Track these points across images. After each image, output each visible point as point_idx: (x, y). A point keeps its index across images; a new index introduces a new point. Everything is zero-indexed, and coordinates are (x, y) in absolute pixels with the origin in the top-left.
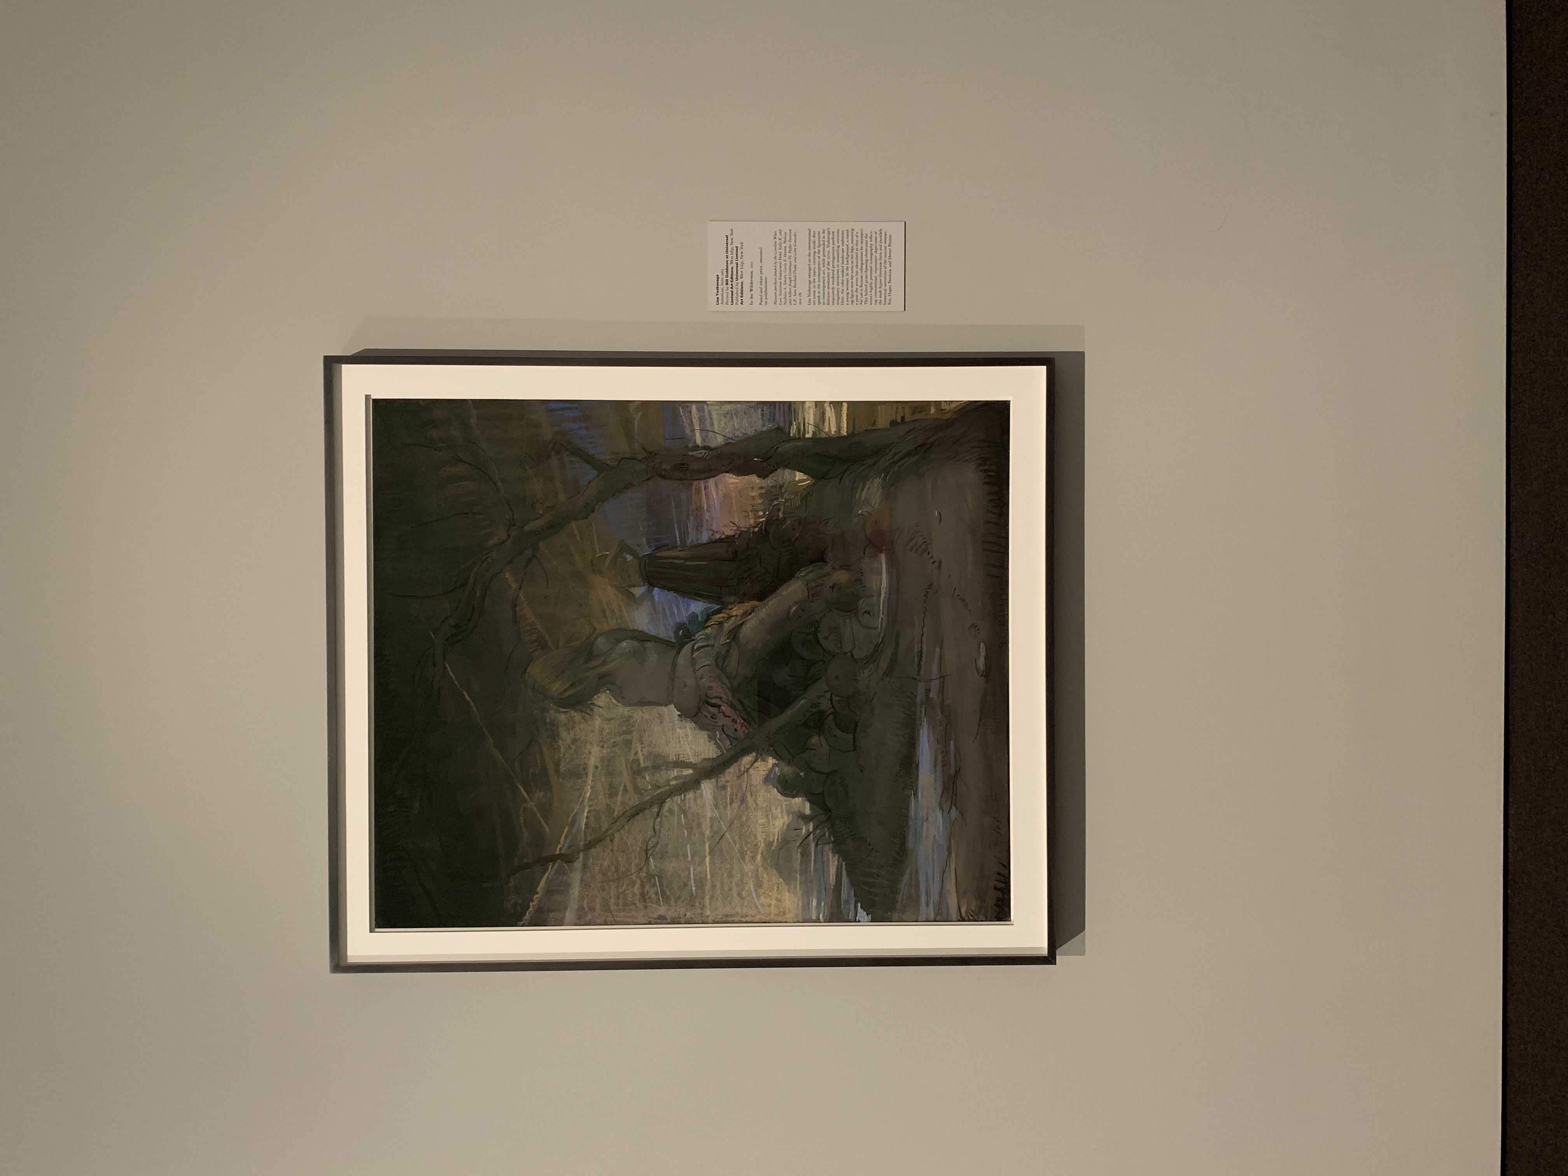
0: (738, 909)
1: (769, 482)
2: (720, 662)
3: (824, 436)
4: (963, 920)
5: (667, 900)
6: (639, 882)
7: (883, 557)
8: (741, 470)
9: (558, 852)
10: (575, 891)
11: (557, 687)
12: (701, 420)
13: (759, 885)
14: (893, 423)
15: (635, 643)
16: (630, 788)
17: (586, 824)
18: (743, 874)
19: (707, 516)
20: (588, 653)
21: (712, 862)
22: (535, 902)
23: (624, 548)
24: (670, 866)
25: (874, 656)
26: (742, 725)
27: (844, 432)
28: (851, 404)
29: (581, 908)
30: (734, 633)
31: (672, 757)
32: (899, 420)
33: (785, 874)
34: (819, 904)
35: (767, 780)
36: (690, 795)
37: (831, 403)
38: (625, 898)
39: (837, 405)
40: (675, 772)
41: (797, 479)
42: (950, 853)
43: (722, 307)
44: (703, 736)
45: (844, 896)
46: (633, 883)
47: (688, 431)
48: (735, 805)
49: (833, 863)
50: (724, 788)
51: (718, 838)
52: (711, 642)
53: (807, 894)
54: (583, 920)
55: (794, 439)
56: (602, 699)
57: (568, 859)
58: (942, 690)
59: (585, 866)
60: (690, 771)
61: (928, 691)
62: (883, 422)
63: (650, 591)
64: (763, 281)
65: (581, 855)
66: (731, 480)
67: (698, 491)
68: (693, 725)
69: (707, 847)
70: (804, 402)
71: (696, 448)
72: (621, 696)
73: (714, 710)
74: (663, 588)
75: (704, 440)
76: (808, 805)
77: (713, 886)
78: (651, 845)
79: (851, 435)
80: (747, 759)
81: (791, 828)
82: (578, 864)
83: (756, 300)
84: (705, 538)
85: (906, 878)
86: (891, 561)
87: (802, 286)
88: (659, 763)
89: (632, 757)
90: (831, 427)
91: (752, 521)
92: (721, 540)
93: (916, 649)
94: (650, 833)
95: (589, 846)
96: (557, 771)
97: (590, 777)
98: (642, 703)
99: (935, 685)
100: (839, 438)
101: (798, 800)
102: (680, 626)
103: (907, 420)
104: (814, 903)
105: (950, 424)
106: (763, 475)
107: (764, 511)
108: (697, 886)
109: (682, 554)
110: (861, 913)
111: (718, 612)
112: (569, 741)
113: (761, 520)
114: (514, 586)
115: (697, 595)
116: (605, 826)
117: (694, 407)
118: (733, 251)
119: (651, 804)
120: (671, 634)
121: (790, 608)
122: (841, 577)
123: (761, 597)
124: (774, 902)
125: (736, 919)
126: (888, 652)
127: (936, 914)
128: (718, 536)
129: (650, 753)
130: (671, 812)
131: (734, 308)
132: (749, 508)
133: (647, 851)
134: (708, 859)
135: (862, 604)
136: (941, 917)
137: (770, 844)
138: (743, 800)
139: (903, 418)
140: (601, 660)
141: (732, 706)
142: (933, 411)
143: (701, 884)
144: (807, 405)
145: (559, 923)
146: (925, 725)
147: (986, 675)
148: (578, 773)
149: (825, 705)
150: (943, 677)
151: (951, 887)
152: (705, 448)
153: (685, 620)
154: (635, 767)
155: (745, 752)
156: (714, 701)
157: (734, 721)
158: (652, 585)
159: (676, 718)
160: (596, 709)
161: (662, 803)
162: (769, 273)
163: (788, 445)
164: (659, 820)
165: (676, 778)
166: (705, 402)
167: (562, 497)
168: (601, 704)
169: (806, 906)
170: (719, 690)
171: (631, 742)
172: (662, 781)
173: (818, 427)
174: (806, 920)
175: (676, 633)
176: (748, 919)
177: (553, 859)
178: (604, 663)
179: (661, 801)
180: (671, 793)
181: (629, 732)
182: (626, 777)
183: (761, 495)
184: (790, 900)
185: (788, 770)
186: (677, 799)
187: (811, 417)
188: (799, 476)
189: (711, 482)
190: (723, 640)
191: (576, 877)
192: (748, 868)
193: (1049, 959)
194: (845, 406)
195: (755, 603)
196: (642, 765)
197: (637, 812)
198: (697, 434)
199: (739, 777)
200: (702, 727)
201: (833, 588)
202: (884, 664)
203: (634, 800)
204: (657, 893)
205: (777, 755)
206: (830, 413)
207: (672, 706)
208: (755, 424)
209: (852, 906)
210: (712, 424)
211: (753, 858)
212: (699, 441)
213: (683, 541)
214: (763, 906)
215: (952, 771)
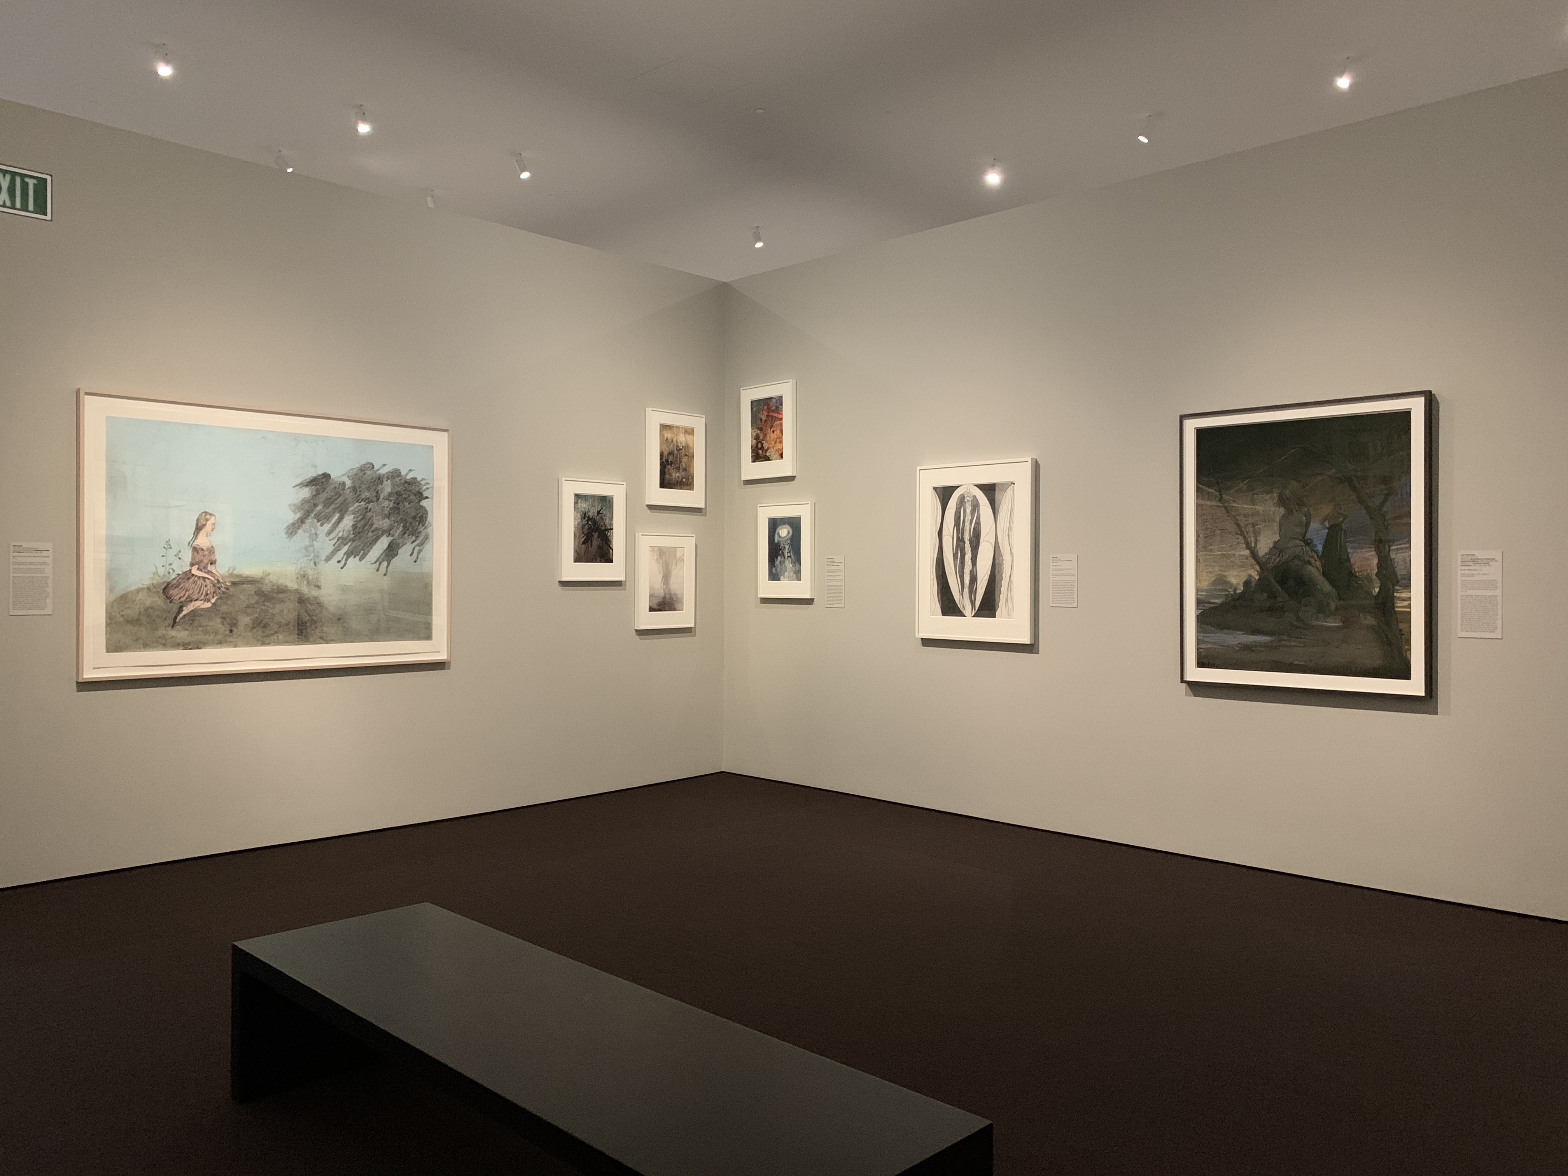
0: (1201, 565)
1: (1374, 577)
2: (1297, 557)
3: (1395, 601)
4: (1197, 650)
5: (1205, 538)
6: (1212, 527)
7: (1341, 624)
8: (1379, 566)
9: (1223, 496)
10: (1209, 503)
11: (1287, 492)
12: (1401, 549)
13: (1210, 572)
14: (1401, 630)
15: (1305, 523)
16: (1247, 522)
17: (1234, 507)
18: (1214, 566)
19: (1359, 551)
20: (1301, 504)
21: (1219, 555)
22: (1205, 488)
23: (1345, 517)
24: (1218, 538)
25: (1299, 619)
26: (1271, 566)
27: (1396, 609)
28: (1410, 612)
29: (1202, 505)
30: (1310, 563)
31: (1259, 538)
32: (1402, 633)
33: (1214, 583)
34: (1203, 595)
35: (1250, 576)
36: (1244, 546)
37: (1410, 604)
38: (1206, 522)
39: (1409, 606)
40: (1253, 539)
41: (1376, 589)
42: (1222, 646)
43: (1460, 557)
44: (1266, 550)
45: (1207, 605)
46: (1211, 525)
47: (1396, 543)
48: (1240, 563)
49: (1218, 601)
50: (1247, 559)
51: (1228, 556)
52: (1305, 553)
53: (1207, 591)
54: (1199, 507)
55: (1393, 587)
56: (1282, 510)
57: (1221, 500)
58: (1286, 646)
59: (1218, 506)
60: (1253, 545)
61: (1285, 641)
62: (1401, 626)
63: (1326, 528)
64: (1473, 575)
65: (1222, 505)
66: (1375, 561)
67: (1370, 548)
68: (1271, 547)
69: (1224, 553)
70: (1410, 592)
71: (1390, 547)
72: (1284, 517)
73: (1277, 555)
74: (1328, 534)
75: (1393, 549)
76: (1240, 592)
77: (1210, 555)
78: (1226, 531)
79: (1395, 612)
80: (1258, 568)
81: (1231, 585)
82: (1219, 504)
83: (1463, 572)
84: (1349, 550)
85: (1213, 629)
86: (1338, 627)
87: (1470, 592)
88: (1257, 533)
89: (1259, 523)
90: (1399, 604)
91: (1356, 570)
92: (1349, 557)
93: (1303, 637)
94: (1230, 531)
95: (1225, 507)
96: (1254, 494)
97: (1252, 507)
98: (1280, 525)
99: (1287, 643)
100: (1394, 607)
101: (1242, 588)
102: (1312, 540)
103: (1403, 636)
104: (1204, 594)
105: (1401, 654)
106: (1377, 575)
107: (1361, 575)
108: (1210, 549)
109: (1343, 541)
110: (1200, 611)
111: (1318, 556)
112: (1265, 498)
113: (1357, 574)
114: (1329, 473)
115: (1325, 547)
116: (1232, 513)
117: (1407, 545)
118: (1487, 562)
119: (1241, 531)
120: (1309, 537)
121: (1319, 585)
122: (1333, 607)
123: (1324, 574)
124: (1204, 578)
125: (1198, 564)
126: (1301, 625)
127: (1199, 640)
128: (1350, 556)
129: (1260, 529)
130: (1238, 539)
131: (1459, 562)
132: (1362, 569)
133: (1223, 529)
134: (1220, 553)
135: (1321, 616)
136: (1199, 642)
137: (1225, 576)
138: (1242, 566)
139: (1403, 635)
140: (1298, 509)
141: (1279, 562)
142: (1406, 647)
143: (1211, 550)
144: (1409, 594)
145: (1198, 497)
146: (1271, 639)
147: (1291, 664)
148: (1253, 502)
149: (1279, 599)
150: (1291, 646)
151: (1210, 646)
152: (1389, 550)
153: (1314, 543)
154: (1255, 524)
155: (1261, 568)
156: (1281, 555)
157: (1273, 563)
158: (1329, 529)
159: (1273, 540)
160: (1278, 508)
161: (1241, 535)
162: (1475, 578)
163: (1391, 586)
164: (1235, 534)
165: (1251, 541)
166: (1410, 549)
167: (1368, 491)
168: (1280, 510)
169: (1202, 591)
170: (1285, 557)
171: (1265, 522)
172: (1250, 535)
173: (1400, 599)
174: (1198, 590)
175: (1311, 540)
176: (1198, 569)
177: (1221, 495)
178: (1297, 511)
179: (1242, 534)
180: (1245, 538)
181: (1269, 521)
182: (1251, 521)
183: (1368, 574)
184: (1205, 585)
185: (1254, 584)
186: (1243, 541)
187: (1404, 595)
188: (1377, 590)
189: (1374, 553)
190: (1307, 558)
191: (1214, 503)
192: (1216, 569)
193: (1182, 681)
194: (1409, 610)
195: (1322, 570)
196: (1256, 527)
197: (1239, 526)
198: (1396, 547)
199: (1251, 565)
200: (1271, 550)
201: (1328, 603)
202: (1295, 623)
203: (1242, 525)
204: (1207, 534)
205: (1259, 580)
206: (1406, 603)
207: (1279, 538)
208: (1400, 572)
209: (1202, 608)
210: (1400, 553)
211: (1220, 571)
212: (1393, 548)
213: (1349, 542)
214: (1203, 574)
215: (1253, 649)
